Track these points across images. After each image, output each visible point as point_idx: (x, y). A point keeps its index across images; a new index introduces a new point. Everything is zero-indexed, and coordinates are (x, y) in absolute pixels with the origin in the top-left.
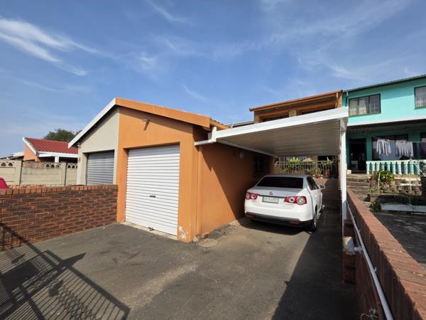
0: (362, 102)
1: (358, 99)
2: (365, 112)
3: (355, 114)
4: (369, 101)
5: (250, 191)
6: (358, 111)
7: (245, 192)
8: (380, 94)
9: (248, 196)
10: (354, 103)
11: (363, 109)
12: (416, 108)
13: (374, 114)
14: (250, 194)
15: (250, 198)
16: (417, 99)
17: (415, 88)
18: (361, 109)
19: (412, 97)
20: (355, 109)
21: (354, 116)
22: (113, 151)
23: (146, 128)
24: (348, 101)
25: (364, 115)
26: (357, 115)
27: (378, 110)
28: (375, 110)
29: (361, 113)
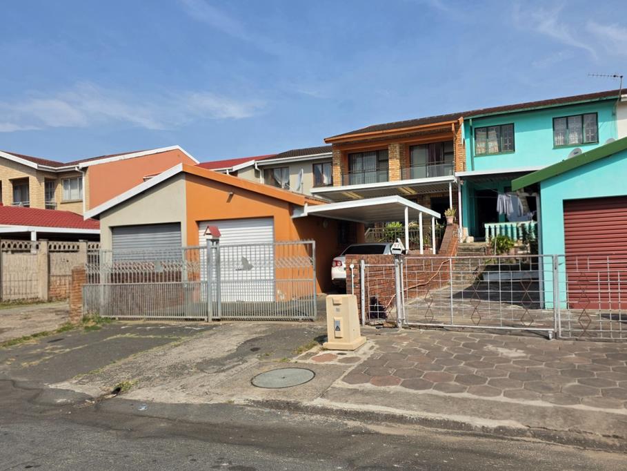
0: (493, 134)
1: (487, 129)
2: (497, 148)
3: (483, 151)
4: (501, 132)
5: (336, 259)
6: (487, 148)
7: (332, 261)
8: (513, 124)
9: (334, 264)
10: (482, 135)
11: (493, 145)
12: (556, 147)
13: (507, 153)
14: (336, 261)
15: (337, 265)
16: (556, 133)
17: (553, 119)
18: (491, 144)
19: (550, 132)
20: (483, 145)
21: (481, 155)
22: (179, 223)
23: (229, 201)
24: (473, 132)
25: (494, 154)
26: (486, 154)
27: (512, 148)
28: (508, 146)
29: (491, 151)
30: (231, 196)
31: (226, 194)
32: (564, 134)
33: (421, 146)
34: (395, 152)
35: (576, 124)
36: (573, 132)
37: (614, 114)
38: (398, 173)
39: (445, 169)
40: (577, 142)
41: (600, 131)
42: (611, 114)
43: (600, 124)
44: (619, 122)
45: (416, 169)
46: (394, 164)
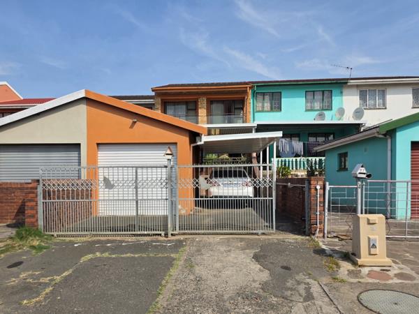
0: (267, 98)
1: (264, 94)
2: (269, 108)
3: (260, 109)
4: (272, 97)
6: (263, 107)
8: (281, 92)
10: (260, 97)
11: (267, 105)
12: (307, 110)
13: (276, 111)
16: (307, 102)
17: (306, 92)
18: (266, 105)
19: (304, 99)
20: (260, 105)
21: (259, 111)
22: (79, 145)
23: (132, 127)
24: (255, 95)
25: (268, 111)
26: (262, 111)
27: (280, 109)
28: (277, 107)
29: (265, 109)
30: (135, 123)
31: (129, 121)
32: (311, 103)
33: (218, 101)
34: (203, 103)
35: (318, 96)
36: (317, 101)
37: (342, 93)
38: (205, 119)
39: (235, 119)
40: (318, 108)
41: (333, 102)
42: (339, 91)
43: (333, 98)
44: (344, 98)
45: (214, 118)
46: (202, 112)
